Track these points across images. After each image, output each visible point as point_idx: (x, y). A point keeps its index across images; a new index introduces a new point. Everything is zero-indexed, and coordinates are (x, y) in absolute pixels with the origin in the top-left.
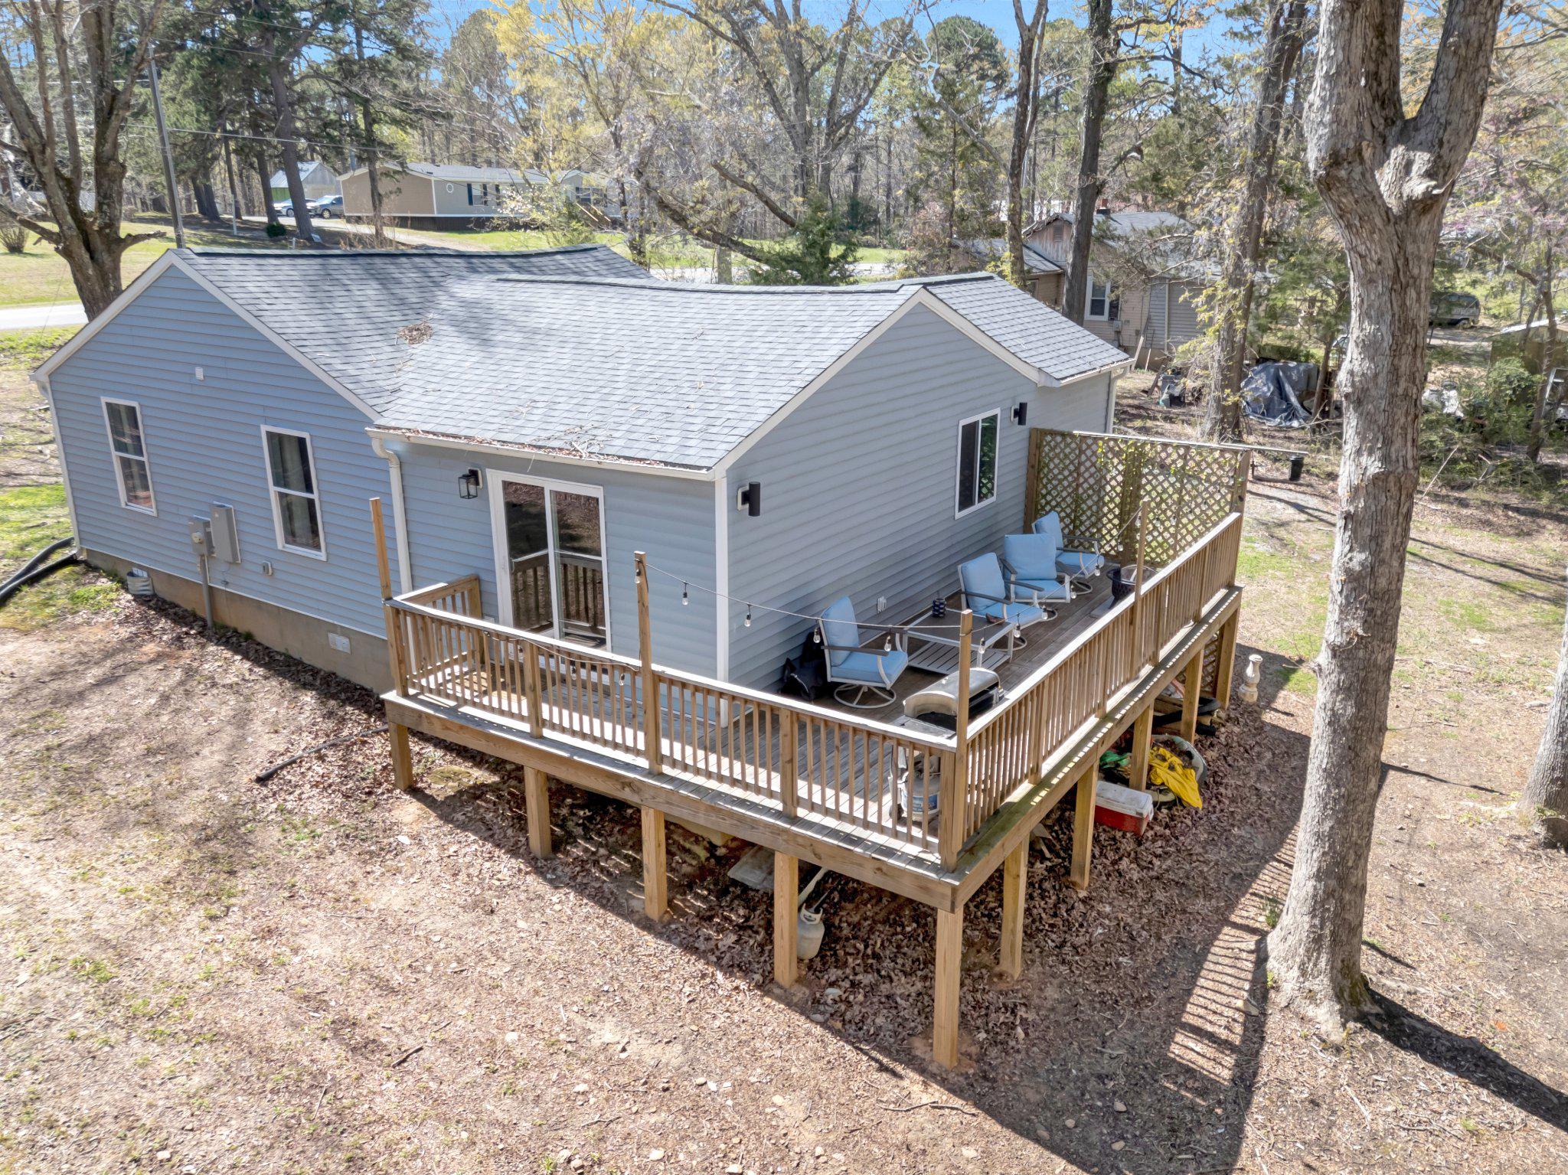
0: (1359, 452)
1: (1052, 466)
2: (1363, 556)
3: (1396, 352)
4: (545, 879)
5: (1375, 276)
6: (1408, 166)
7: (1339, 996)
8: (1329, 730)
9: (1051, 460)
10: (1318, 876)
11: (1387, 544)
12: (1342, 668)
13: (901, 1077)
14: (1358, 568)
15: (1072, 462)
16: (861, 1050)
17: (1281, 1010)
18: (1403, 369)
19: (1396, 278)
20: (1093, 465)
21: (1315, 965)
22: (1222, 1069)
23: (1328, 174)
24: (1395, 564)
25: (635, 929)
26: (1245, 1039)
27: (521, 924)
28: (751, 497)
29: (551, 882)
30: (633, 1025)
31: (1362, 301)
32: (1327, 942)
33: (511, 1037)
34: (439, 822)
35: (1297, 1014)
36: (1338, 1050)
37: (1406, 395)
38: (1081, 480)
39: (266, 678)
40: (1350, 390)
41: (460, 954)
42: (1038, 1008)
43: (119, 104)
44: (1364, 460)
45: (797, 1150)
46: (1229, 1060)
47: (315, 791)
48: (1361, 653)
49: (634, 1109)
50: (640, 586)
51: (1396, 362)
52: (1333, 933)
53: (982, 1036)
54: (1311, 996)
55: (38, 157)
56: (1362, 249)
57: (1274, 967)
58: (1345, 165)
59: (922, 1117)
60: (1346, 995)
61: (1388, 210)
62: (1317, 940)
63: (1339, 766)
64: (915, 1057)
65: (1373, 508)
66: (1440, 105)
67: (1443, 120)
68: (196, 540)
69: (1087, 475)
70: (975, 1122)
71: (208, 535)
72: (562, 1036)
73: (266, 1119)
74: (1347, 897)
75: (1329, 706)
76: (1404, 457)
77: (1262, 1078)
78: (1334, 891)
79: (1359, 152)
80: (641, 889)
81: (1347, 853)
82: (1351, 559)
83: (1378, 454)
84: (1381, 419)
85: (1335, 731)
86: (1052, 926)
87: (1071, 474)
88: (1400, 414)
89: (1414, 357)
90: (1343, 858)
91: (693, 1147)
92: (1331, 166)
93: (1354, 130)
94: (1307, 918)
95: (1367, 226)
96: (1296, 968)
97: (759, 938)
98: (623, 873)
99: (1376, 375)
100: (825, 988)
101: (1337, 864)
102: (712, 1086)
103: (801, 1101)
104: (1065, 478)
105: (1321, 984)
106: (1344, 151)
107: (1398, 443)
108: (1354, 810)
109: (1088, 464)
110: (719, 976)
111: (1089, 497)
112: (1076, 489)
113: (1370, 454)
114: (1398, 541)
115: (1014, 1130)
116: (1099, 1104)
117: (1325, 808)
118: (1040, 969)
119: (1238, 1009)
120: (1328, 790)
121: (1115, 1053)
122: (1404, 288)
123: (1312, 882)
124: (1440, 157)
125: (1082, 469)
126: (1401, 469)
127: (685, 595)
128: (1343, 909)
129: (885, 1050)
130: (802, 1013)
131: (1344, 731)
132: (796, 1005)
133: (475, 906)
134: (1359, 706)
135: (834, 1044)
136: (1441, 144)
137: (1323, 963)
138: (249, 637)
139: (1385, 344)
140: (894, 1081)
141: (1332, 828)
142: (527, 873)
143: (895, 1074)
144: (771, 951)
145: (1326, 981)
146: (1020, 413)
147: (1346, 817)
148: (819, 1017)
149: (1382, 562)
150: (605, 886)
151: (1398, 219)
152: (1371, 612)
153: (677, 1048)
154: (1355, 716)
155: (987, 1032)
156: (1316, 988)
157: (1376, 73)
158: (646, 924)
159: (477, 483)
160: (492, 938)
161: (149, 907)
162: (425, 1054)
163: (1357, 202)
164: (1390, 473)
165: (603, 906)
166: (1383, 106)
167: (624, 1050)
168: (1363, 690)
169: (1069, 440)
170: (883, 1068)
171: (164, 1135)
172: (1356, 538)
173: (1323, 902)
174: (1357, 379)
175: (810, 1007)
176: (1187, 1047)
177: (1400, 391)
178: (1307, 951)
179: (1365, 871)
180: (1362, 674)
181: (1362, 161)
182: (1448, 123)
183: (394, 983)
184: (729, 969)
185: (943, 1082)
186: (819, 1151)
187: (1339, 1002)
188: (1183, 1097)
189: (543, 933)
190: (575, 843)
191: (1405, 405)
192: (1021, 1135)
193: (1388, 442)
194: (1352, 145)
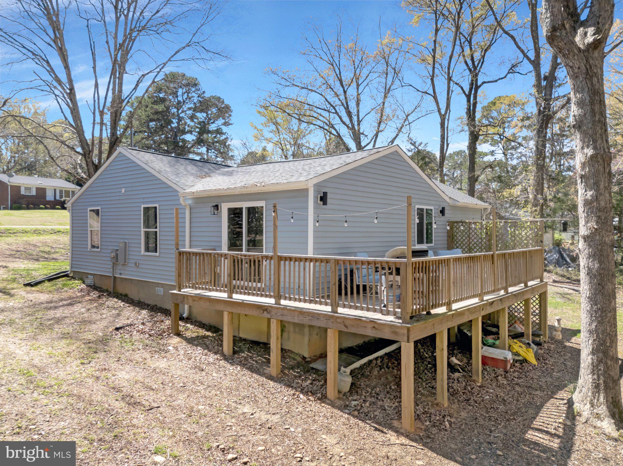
0: (583, 148)
1: (458, 236)
2: (591, 193)
3: (592, 103)
4: (228, 362)
5: (578, 74)
6: (586, 34)
7: (613, 416)
8: (588, 277)
9: (457, 233)
10: (593, 353)
11: (602, 186)
12: (590, 246)
13: (386, 433)
14: (590, 198)
15: (466, 233)
16: (367, 423)
17: (583, 423)
18: (596, 110)
19: (587, 73)
20: (476, 233)
21: (598, 400)
22: (555, 444)
23: (552, 34)
24: (607, 195)
25: (265, 379)
26: (565, 434)
27: (214, 374)
28: (324, 199)
29: (230, 363)
30: (258, 408)
31: (574, 86)
32: (602, 387)
33: (201, 407)
34: (186, 344)
35: (592, 425)
36: (616, 440)
37: (599, 121)
38: (471, 240)
39: (129, 307)
40: (575, 123)
41: (185, 381)
42: (457, 418)
43: (118, 141)
44: (586, 150)
45: (331, 453)
46: (557, 441)
47: (138, 334)
48: (597, 237)
49: (253, 433)
50: (274, 217)
51: (593, 107)
52: (604, 382)
53: (428, 423)
54: (598, 416)
55: (87, 155)
56: (571, 64)
57: (577, 406)
58: (559, 31)
59: (395, 448)
60: (617, 416)
61: (579, 48)
62: (597, 387)
63: (595, 294)
64: (394, 426)
65: (593, 171)
66: (596, 10)
67: (598, 15)
68: (112, 256)
69: (473, 238)
70: (423, 452)
71: (117, 255)
72: (225, 409)
73: (82, 421)
74: (609, 362)
75: (586, 265)
76: (603, 147)
77: (576, 448)
78: (602, 359)
79: (563, 25)
80: (269, 367)
81: (606, 339)
82: (586, 195)
83: (591, 147)
84: (590, 132)
85: (591, 277)
86: (463, 393)
87: (466, 238)
88: (598, 129)
89: (601, 104)
90: (604, 341)
91: (279, 448)
92: (553, 31)
93: (560, 18)
94: (590, 376)
95: (572, 54)
96: (588, 404)
97: (321, 383)
98: (263, 362)
99: (585, 114)
100: (351, 401)
101: (601, 345)
102: (292, 429)
103: (335, 438)
104: (464, 240)
105: (603, 410)
106: (557, 25)
107: (599, 141)
108: (606, 316)
109: (473, 233)
110: (301, 396)
111: (475, 247)
112: (469, 245)
113: (588, 148)
114: (607, 185)
115: (443, 456)
116: (489, 452)
117: (591, 317)
118: (458, 406)
119: (560, 423)
120: (592, 307)
121: (496, 435)
122: (591, 77)
123: (591, 356)
124: (598, 28)
125: (471, 236)
126: (602, 152)
127: (292, 218)
128: (608, 368)
129: (379, 424)
130: (339, 410)
131: (595, 276)
132: (336, 407)
133: (196, 367)
134: (600, 262)
135: (353, 421)
136: (598, 23)
137: (602, 399)
138: (126, 295)
139: (587, 101)
140: (382, 434)
141: (596, 326)
142: (220, 360)
143: (382, 432)
144: (326, 388)
145: (605, 408)
146: (442, 212)
147: (602, 320)
148: (347, 411)
149: (601, 194)
150: (254, 366)
151: (584, 51)
152: (599, 217)
153: (278, 416)
154: (599, 268)
155: (430, 422)
156: (600, 412)
157: (568, 5)
158: (270, 378)
159: (218, 210)
160: (200, 378)
161: (57, 358)
162: (161, 409)
163: (565, 44)
164: (598, 154)
165: (252, 372)
166: (572, 16)
167: (252, 414)
168: (601, 255)
169: (464, 224)
170: (376, 429)
171: (36, 421)
172: (587, 185)
173: (597, 366)
174: (577, 118)
175: (344, 408)
176: (534, 435)
177: (597, 119)
178: (593, 393)
179: (616, 348)
180: (600, 247)
181: (565, 29)
182: (600, 16)
183: (154, 387)
184: (306, 393)
185: (407, 436)
186: (342, 454)
187: (613, 419)
188: (533, 453)
189: (224, 378)
190: (244, 352)
191: (600, 125)
192: (447, 459)
193: (595, 141)
194: (560, 23)
